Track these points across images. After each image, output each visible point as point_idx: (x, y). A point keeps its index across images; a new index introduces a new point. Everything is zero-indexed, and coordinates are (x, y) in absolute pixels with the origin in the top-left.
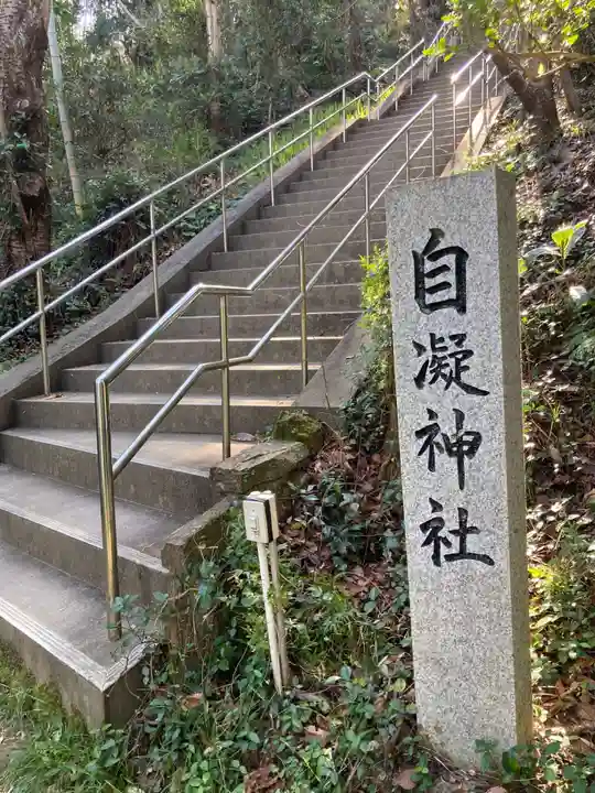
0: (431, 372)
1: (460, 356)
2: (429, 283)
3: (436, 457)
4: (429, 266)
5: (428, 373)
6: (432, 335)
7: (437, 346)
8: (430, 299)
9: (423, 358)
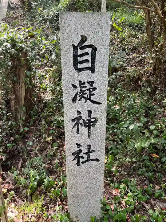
0: (79, 96)
1: (91, 90)
2: (80, 59)
3: (80, 128)
4: (80, 52)
5: (78, 97)
6: (80, 81)
7: (82, 86)
8: (80, 66)
9: (76, 91)
